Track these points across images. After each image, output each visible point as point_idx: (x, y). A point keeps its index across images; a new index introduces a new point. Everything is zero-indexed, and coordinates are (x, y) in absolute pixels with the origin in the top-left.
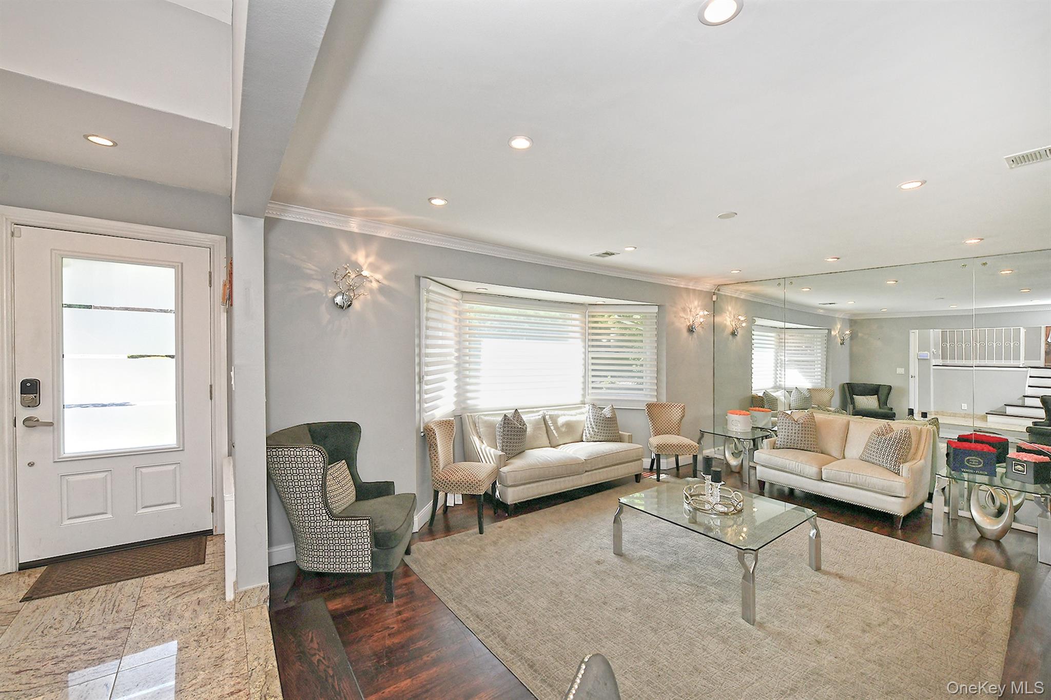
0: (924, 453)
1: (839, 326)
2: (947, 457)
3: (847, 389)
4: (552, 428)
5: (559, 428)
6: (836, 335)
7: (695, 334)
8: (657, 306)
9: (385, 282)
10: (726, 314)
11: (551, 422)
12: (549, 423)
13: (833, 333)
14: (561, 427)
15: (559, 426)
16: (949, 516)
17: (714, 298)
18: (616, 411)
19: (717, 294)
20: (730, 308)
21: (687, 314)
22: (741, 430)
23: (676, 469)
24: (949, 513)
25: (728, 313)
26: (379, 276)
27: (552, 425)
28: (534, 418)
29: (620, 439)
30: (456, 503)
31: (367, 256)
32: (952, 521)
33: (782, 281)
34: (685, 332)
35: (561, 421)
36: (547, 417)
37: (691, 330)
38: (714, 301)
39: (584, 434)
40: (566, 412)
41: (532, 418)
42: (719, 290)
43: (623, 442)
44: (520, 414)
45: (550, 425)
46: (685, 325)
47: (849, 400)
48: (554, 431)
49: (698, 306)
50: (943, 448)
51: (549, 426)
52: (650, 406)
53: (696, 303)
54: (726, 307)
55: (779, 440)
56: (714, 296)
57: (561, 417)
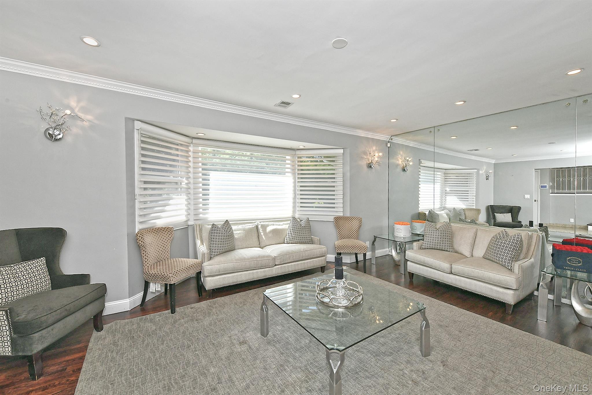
0: (534, 253)
1: (485, 168)
2: (552, 257)
3: (490, 209)
4: (262, 234)
5: (267, 234)
6: (483, 173)
7: (373, 170)
8: (343, 149)
9: (96, 122)
10: (398, 157)
11: (261, 230)
12: (260, 230)
13: (480, 172)
14: (268, 233)
15: (267, 233)
16: (554, 303)
17: (389, 145)
18: (311, 223)
19: (391, 142)
20: (401, 153)
21: (367, 155)
22: (403, 236)
23: (356, 263)
24: (553, 300)
25: (400, 156)
26: (89, 117)
27: (262, 232)
28: (248, 227)
29: (312, 242)
30: (156, 290)
31: (78, 101)
32: (556, 307)
33: (432, 130)
34: (365, 167)
35: (269, 229)
36: (259, 226)
37: (370, 166)
38: (389, 147)
39: (286, 238)
40: (274, 223)
41: (246, 227)
42: (392, 139)
43: (314, 244)
44: (231, 224)
45: (261, 231)
46: (366, 163)
47: (492, 216)
48: (263, 236)
49: (376, 150)
50: (550, 249)
51: (261, 233)
52: (337, 219)
53: (374, 148)
54: (399, 152)
55: (426, 243)
56: (388, 143)
57: (270, 226)
